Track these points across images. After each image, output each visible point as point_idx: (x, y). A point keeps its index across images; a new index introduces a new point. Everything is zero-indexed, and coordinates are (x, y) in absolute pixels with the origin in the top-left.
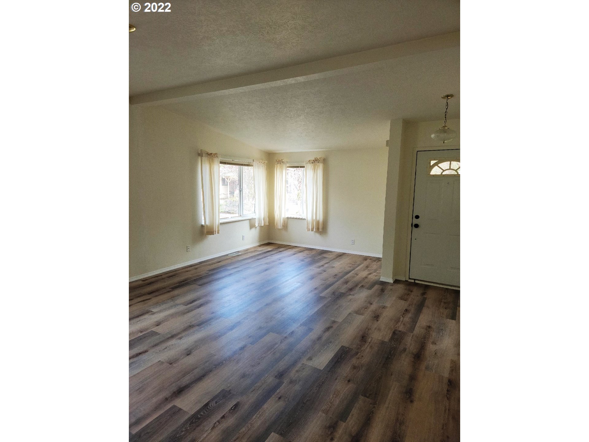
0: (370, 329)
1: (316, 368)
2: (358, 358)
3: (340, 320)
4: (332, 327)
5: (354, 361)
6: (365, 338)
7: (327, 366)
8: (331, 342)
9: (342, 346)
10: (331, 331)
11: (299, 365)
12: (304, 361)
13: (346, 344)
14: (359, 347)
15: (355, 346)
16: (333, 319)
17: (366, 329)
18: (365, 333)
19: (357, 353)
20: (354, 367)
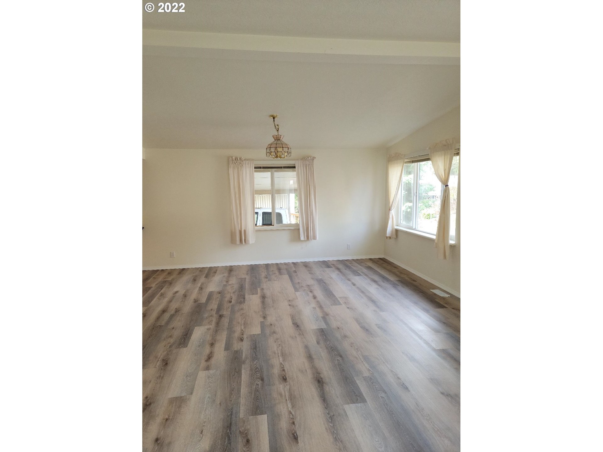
0: (157, 378)
1: (200, 326)
2: (169, 343)
3: (202, 375)
4: (207, 361)
5: (172, 340)
6: (165, 363)
7: (193, 330)
8: (199, 346)
9: (187, 347)
10: (204, 357)
11: (214, 323)
12: (212, 326)
13: (184, 350)
14: (169, 353)
15: (174, 352)
16: (211, 372)
17: (163, 376)
18: (164, 370)
19: (171, 347)
20: (171, 337)
